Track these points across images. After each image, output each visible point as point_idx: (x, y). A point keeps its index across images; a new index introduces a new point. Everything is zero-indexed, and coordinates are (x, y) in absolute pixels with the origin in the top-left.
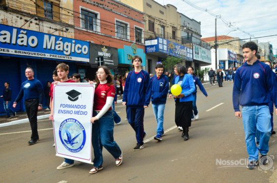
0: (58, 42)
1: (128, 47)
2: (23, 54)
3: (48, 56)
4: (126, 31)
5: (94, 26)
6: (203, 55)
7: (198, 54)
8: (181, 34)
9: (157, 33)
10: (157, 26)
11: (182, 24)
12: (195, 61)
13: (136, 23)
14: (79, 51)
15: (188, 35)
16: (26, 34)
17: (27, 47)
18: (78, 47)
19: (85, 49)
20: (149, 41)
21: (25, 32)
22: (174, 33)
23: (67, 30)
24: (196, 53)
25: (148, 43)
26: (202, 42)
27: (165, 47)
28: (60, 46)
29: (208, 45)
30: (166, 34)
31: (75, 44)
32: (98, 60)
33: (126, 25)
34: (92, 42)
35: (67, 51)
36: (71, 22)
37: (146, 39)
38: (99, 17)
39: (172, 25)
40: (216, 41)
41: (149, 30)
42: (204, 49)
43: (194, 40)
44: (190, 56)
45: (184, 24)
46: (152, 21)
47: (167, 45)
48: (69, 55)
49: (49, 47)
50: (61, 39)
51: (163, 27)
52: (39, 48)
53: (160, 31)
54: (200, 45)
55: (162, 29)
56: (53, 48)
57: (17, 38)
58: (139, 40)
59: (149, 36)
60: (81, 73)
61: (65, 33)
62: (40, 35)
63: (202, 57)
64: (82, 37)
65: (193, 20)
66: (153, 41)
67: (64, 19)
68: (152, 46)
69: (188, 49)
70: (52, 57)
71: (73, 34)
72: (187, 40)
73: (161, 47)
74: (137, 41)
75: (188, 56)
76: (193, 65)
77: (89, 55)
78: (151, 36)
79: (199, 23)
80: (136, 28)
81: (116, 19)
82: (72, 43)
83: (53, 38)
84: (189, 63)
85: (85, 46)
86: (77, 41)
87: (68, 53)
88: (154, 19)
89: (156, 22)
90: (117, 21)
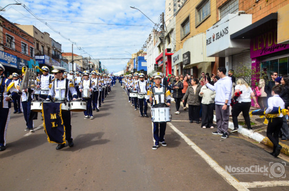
7: (63, 66)
8: (52, 52)
10: (40, 46)
13: (31, 44)
14: (13, 62)
22: (48, 51)
25: (37, 57)
27: (48, 61)
31: (12, 57)
33: (26, 45)
37: (35, 55)
40: (73, 57)
42: (65, 63)
43: (61, 57)
45: (54, 45)
46: (38, 43)
47: (49, 59)
65: (57, 43)
66: (41, 57)
68: (41, 60)
69: (58, 63)
73: (46, 61)
74: (31, 56)
78: (38, 53)
79: (61, 45)
80: (31, 47)
82: (10, 56)
85: (15, 59)
88: (39, 41)
89: (40, 43)
90: (22, 43)
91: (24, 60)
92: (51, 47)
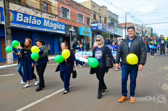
0: (51, 23)
1: (83, 26)
2: (34, 29)
3: (46, 30)
4: (82, 18)
5: (67, 15)
6: (119, 32)
7: (117, 31)
8: (108, 21)
9: (97, 20)
10: (97, 17)
11: (110, 16)
12: (115, 35)
13: (87, 15)
14: (60, 28)
15: (112, 22)
16: (36, 19)
17: (36, 25)
18: (60, 26)
19: (63, 27)
20: (93, 24)
21: (35, 18)
22: (105, 20)
23: (56, 17)
24: (116, 31)
25: (93, 25)
26: (119, 26)
27: (101, 27)
28: (52, 25)
29: (122, 27)
30: (101, 21)
31: (59, 24)
32: (70, 33)
33: (83, 16)
34: (66, 24)
35: (55, 28)
36: (56, 13)
38: (69, 11)
39: (105, 16)
40: (126, 25)
41: (94, 18)
42: (119, 29)
43: (115, 24)
44: (113, 32)
45: (111, 16)
46: (95, 14)
47: (102, 26)
48: (56, 30)
49: (46, 26)
50: (52, 21)
51: (100, 17)
52: (41, 26)
53: (99, 19)
54: (118, 27)
55: (100, 18)
56: (48, 26)
57: (32, 21)
58: (88, 24)
59: (93, 22)
60: (61, 39)
61: (53, 19)
62: (42, 19)
63: (118, 33)
64: (62, 21)
65: (114, 14)
66: (95, 24)
67: (53, 11)
68: (94, 27)
69: (112, 29)
70: (47, 31)
71: (57, 19)
72: (112, 24)
73: (99, 27)
74: (87, 24)
75: (112, 32)
76: (114, 37)
77: (65, 30)
78: (94, 22)
79: (118, 16)
80: (87, 17)
81: (78, 12)
82: (57, 24)
83: (48, 21)
84: (112, 36)
85: (63, 26)
86: (60, 23)
87: (55, 29)
88: (96, 13)
89: (97, 14)
90: (78, 14)
91: (74, 27)
92: (107, 17)
